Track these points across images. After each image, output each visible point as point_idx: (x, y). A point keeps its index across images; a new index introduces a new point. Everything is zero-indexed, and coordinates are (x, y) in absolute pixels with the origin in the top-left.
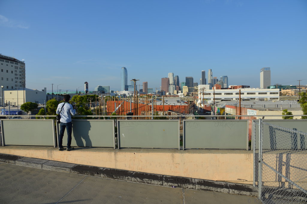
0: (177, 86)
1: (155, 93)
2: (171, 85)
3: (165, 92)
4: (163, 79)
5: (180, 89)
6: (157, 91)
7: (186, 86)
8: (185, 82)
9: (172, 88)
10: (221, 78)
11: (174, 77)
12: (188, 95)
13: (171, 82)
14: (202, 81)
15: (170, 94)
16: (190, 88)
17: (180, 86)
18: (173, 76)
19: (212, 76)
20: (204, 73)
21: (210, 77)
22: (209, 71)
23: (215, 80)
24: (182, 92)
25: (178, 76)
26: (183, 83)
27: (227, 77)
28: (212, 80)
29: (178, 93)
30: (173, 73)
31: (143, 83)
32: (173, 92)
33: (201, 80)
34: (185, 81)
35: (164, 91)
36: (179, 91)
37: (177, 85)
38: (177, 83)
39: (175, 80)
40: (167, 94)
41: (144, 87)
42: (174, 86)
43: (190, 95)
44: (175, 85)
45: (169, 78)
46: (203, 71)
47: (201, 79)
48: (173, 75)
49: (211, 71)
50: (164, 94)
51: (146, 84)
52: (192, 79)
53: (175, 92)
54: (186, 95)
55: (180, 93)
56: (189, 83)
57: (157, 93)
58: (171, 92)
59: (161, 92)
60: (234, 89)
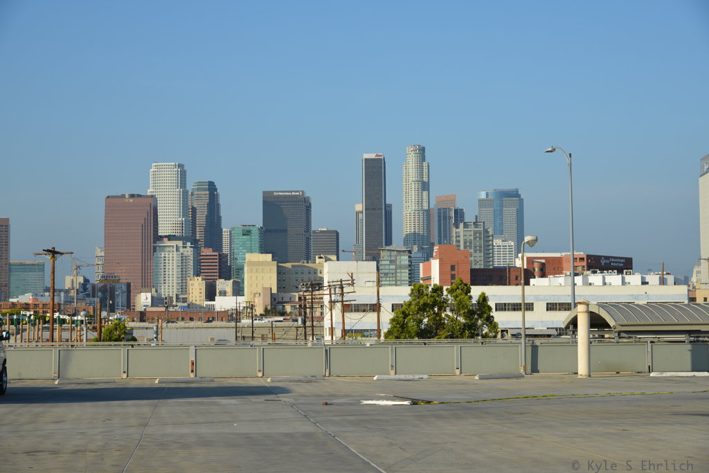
0: (207, 252)
1: (67, 292)
2: (167, 243)
3: (129, 285)
4: (114, 204)
5: (227, 269)
6: (70, 281)
7: (263, 250)
8: (260, 224)
9: (172, 258)
10: (480, 201)
11: (185, 193)
12: (275, 307)
13: (169, 221)
14: (363, 217)
15: (156, 301)
16: (288, 265)
17: (226, 250)
18: (183, 183)
19: (425, 186)
20: (375, 172)
21: (413, 195)
22: (412, 159)
23: (443, 214)
24: (238, 291)
25: (212, 187)
26: (247, 233)
27: (515, 194)
28: (428, 213)
29: (211, 294)
30: (180, 166)
32: (184, 288)
33: (357, 213)
35: (123, 281)
36: (223, 285)
37: (207, 246)
38: (206, 232)
39: (194, 210)
40: (143, 300)
42: (189, 251)
43: (288, 308)
44: (195, 242)
45: (152, 196)
46: (372, 156)
47: (360, 207)
48: (183, 175)
49: (423, 159)
50: (120, 300)
52: (303, 205)
53: (196, 288)
54: (266, 310)
55: (223, 293)
56: (285, 231)
57: (73, 293)
58: (169, 288)
59: (104, 290)
60: (543, 275)
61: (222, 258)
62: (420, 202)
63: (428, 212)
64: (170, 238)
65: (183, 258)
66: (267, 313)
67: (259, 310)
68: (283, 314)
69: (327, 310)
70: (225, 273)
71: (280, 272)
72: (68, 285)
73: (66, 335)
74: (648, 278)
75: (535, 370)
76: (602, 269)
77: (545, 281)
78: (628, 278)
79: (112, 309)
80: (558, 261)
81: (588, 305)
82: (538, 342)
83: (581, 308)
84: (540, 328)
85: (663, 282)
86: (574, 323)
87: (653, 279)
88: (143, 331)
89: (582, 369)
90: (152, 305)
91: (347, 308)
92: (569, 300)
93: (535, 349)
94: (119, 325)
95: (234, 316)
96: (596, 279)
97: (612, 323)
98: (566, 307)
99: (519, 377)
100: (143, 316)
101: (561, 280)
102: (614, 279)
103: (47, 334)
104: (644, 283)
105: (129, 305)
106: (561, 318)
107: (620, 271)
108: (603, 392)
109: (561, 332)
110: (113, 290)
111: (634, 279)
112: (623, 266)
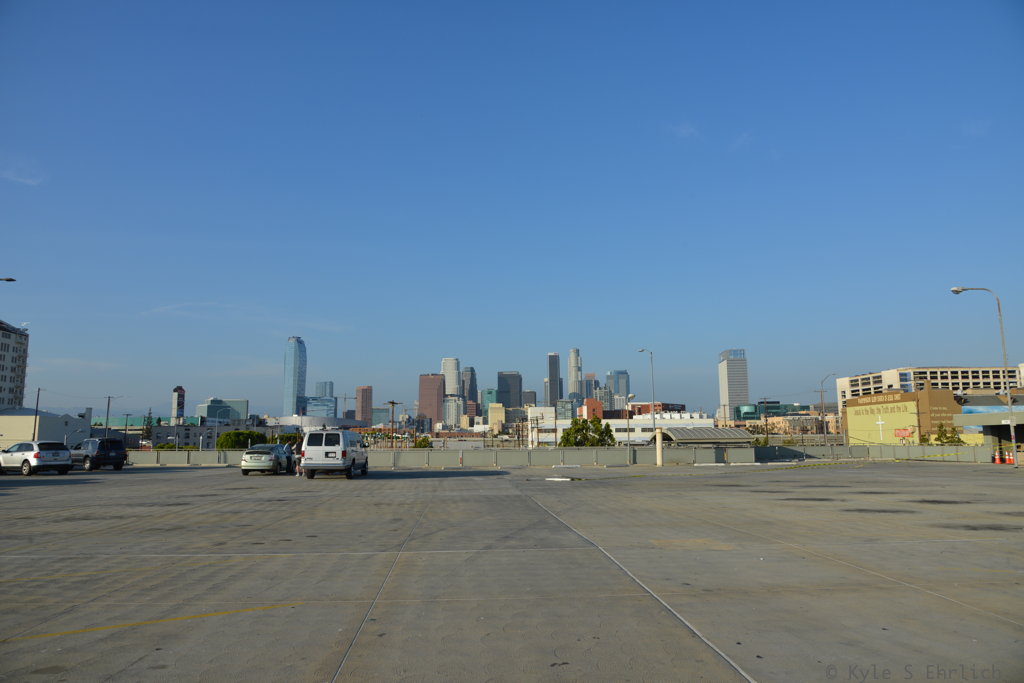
0: (470, 402)
1: (400, 423)
2: (450, 398)
3: (431, 419)
4: (424, 378)
5: (480, 411)
6: (402, 417)
7: (498, 402)
9: (452, 406)
10: (608, 376)
11: (459, 373)
12: (504, 430)
13: (451, 387)
14: (548, 384)
15: (444, 427)
16: (511, 409)
17: (479, 402)
18: (458, 368)
19: (579, 369)
20: (554, 362)
21: (573, 373)
22: (572, 356)
23: (589, 383)
24: (485, 422)
25: (472, 370)
26: (490, 393)
29: (472, 424)
30: (457, 359)
31: (358, 391)
32: (458, 421)
33: (545, 383)
34: (495, 387)
35: (428, 417)
36: (478, 419)
37: (470, 399)
38: (469, 392)
39: (463, 381)
40: (438, 426)
41: (360, 405)
42: (461, 402)
43: (511, 431)
44: (464, 397)
45: (443, 375)
46: (552, 354)
47: (547, 380)
48: (458, 364)
49: (578, 355)
50: (426, 427)
51: (367, 394)
52: (518, 379)
53: (465, 421)
55: (478, 423)
56: (508, 392)
57: (403, 423)
58: (451, 421)
59: (418, 422)
60: (640, 413)
61: (478, 406)
62: (577, 377)
63: (581, 382)
64: (452, 395)
65: (458, 406)
66: (500, 433)
67: (496, 432)
68: (508, 434)
69: (530, 432)
70: (479, 413)
71: (506, 412)
72: (401, 420)
73: (399, 444)
74: (693, 415)
75: (635, 462)
76: (670, 411)
77: (640, 417)
78: (683, 415)
79: (423, 432)
80: (648, 406)
81: (661, 429)
82: (636, 448)
83: (658, 431)
84: (639, 441)
85: (701, 417)
86: (654, 438)
87: (696, 415)
88: (437, 443)
89: (659, 462)
90: (443, 429)
91: (540, 431)
92: (652, 427)
93: (635, 451)
94: (425, 440)
95: (484, 435)
96: (667, 415)
97: (674, 438)
98: (651, 430)
99: (627, 466)
100: (438, 435)
101: (649, 416)
102: (676, 415)
103: (389, 444)
104: (691, 417)
105: (431, 430)
106: (648, 436)
107: (679, 412)
108: (670, 474)
109: (649, 443)
110: (423, 421)
111: (686, 416)
112: (681, 409)
